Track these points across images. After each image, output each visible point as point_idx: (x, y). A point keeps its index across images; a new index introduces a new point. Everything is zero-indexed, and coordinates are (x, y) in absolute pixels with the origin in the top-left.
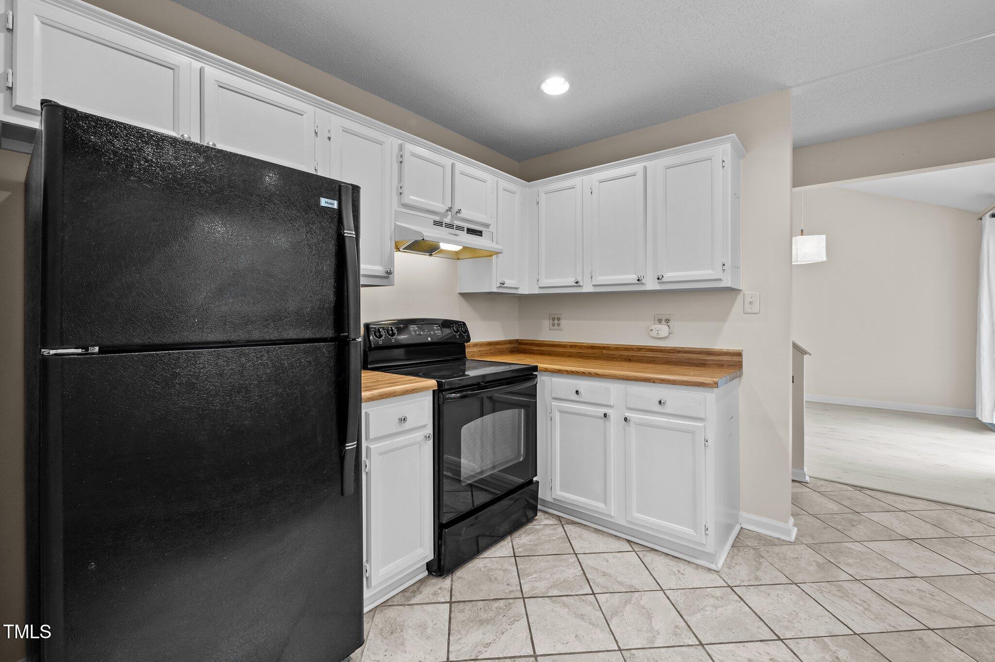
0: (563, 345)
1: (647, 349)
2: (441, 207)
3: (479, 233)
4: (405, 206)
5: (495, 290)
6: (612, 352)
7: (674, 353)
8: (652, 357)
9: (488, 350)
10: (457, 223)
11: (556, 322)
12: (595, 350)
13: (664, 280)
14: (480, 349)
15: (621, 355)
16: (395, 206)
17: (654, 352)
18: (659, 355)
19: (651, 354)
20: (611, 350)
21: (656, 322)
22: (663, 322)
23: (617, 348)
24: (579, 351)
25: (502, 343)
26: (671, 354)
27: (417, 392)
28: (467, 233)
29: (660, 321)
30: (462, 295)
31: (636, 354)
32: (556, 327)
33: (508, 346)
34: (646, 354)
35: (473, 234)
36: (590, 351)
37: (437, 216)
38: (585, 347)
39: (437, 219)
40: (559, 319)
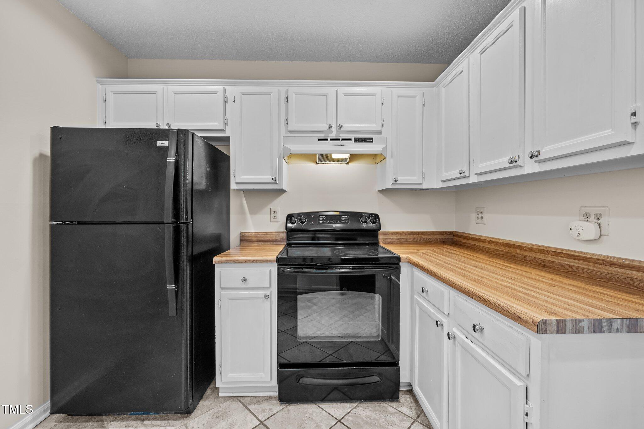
0: (483, 240)
1: (566, 254)
2: (325, 127)
3: (370, 140)
4: (291, 132)
5: (390, 186)
6: (525, 253)
7: (603, 264)
8: (572, 266)
9: (410, 239)
10: (342, 136)
11: (480, 215)
12: (510, 249)
13: (541, 157)
14: (400, 237)
15: (535, 258)
16: (283, 133)
17: (575, 259)
18: (582, 265)
19: (571, 262)
20: (526, 250)
21: (582, 218)
22: (592, 218)
23: (532, 249)
24: (496, 248)
25: (429, 233)
26: (600, 266)
27: (257, 263)
28: (355, 142)
29: (587, 216)
30: (382, 192)
31: (551, 260)
32: (480, 221)
33: (438, 237)
34: (565, 260)
35: (362, 142)
36: (505, 249)
37: (323, 134)
38: (500, 243)
39: (322, 136)
40: (482, 212)
